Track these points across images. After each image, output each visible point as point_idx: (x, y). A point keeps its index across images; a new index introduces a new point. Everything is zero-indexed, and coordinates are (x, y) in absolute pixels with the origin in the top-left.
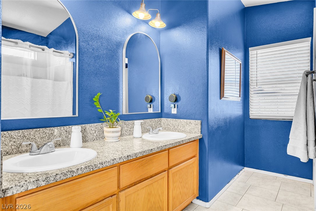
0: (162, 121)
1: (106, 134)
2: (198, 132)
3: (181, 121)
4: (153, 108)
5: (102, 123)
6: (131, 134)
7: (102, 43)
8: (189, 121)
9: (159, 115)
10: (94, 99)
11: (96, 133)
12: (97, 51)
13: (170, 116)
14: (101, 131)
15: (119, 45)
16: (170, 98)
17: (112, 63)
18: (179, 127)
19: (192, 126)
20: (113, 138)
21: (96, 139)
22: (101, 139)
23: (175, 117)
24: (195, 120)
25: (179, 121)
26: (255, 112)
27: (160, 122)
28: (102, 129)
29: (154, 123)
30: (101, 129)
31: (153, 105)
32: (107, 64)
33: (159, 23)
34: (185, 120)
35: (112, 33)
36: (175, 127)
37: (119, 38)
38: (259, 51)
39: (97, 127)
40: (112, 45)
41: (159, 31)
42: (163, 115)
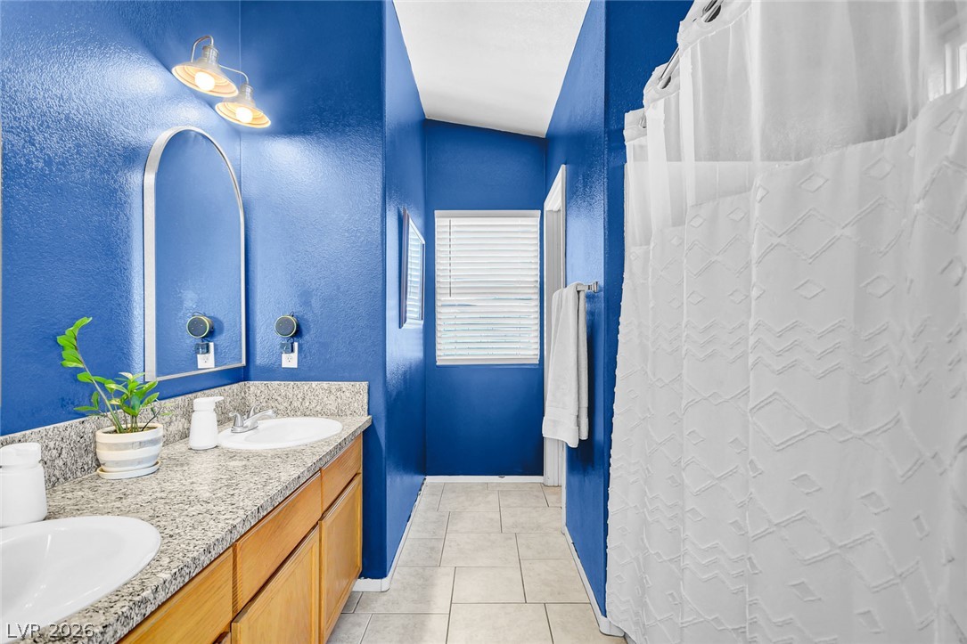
0: (251, 389)
1: (104, 455)
2: (362, 412)
3: (314, 386)
4: (215, 353)
5: (82, 419)
6: (172, 439)
7: (78, 146)
8: (334, 385)
9: (240, 375)
10: (61, 340)
11: (64, 455)
12: (61, 170)
13: (274, 373)
14: (80, 448)
15: (133, 156)
16: (282, 326)
17: (111, 215)
18: (308, 404)
19: (344, 397)
20: (139, 463)
21: (62, 480)
22: (79, 474)
23: (291, 375)
24: (352, 383)
25: (306, 388)
26: (449, 352)
27: (243, 393)
28: (82, 441)
29: (229, 400)
30: (79, 439)
31: (215, 345)
32: (95, 218)
33: (248, 113)
34: (325, 384)
35: (113, 116)
36: (296, 404)
37: (132, 136)
38: (455, 222)
39: (67, 433)
40: (110, 155)
41: (237, 132)
42: (252, 372)
